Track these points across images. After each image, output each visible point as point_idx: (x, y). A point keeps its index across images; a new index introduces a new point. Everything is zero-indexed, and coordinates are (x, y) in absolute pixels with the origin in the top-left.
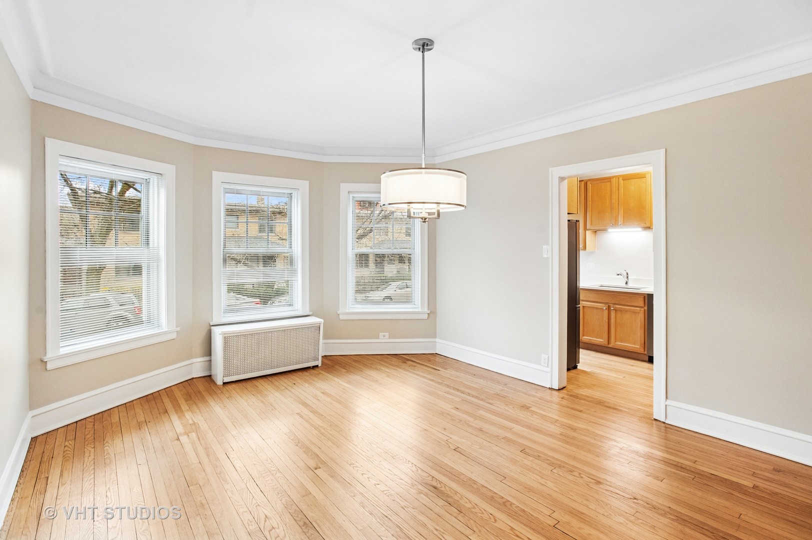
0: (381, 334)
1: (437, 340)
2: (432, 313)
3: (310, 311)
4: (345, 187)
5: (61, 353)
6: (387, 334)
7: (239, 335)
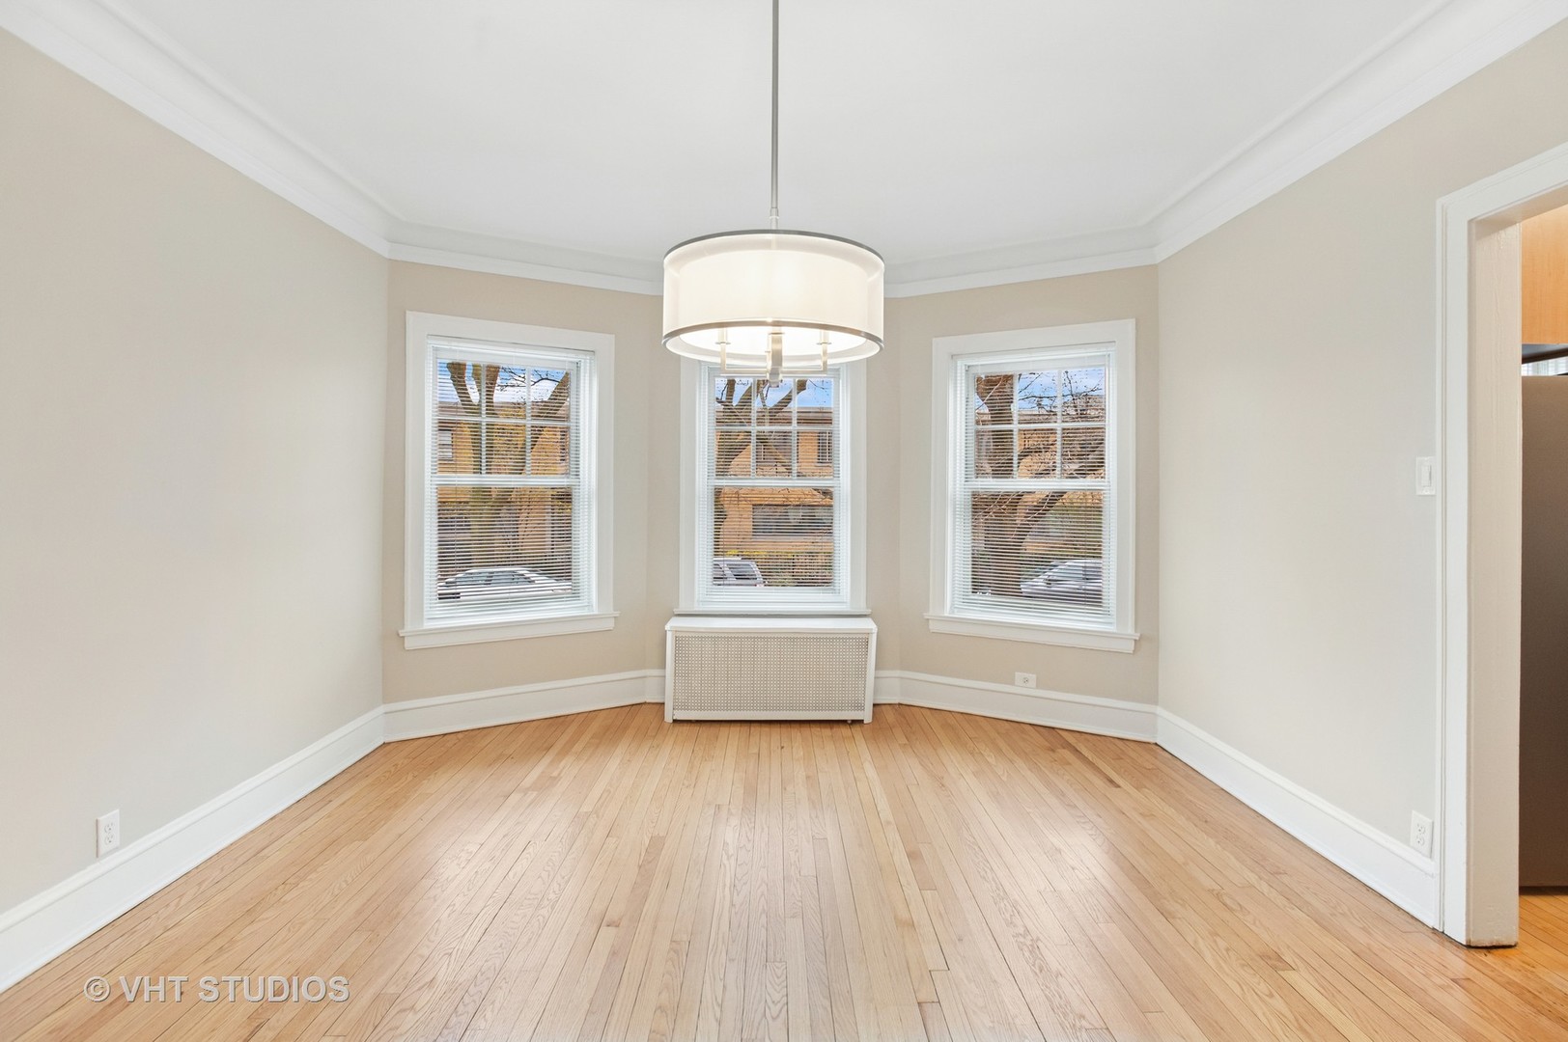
0: (1019, 676)
1: (1159, 710)
2: (1148, 641)
3: (867, 608)
4: (942, 346)
5: (425, 628)
6: (1032, 677)
7: (702, 637)
